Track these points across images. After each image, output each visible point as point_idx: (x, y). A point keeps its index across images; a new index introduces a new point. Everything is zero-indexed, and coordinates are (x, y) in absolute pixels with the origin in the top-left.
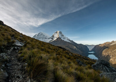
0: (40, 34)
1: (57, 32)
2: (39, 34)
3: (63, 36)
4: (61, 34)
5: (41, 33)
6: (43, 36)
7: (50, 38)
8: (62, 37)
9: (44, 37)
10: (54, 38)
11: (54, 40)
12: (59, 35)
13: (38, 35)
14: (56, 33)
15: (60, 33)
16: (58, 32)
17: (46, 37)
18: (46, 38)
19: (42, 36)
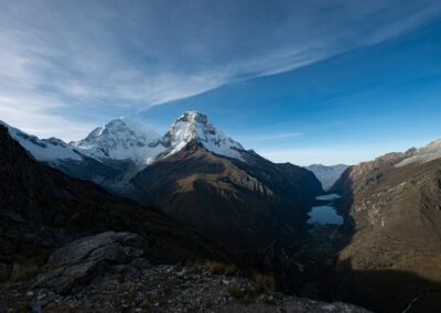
0: (115, 127)
1: (186, 115)
2: (110, 124)
3: (213, 133)
4: (205, 123)
5: (117, 123)
6: (127, 132)
7: (159, 142)
8: (210, 136)
9: (133, 137)
10: (173, 144)
11: (173, 152)
12: (194, 131)
13: (105, 132)
14: (185, 119)
15: (201, 119)
16: (193, 115)
17: (142, 141)
18: (140, 144)
19: (122, 135)
